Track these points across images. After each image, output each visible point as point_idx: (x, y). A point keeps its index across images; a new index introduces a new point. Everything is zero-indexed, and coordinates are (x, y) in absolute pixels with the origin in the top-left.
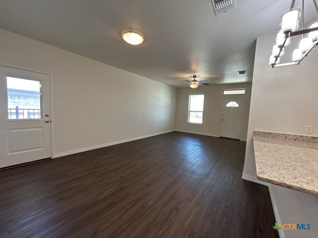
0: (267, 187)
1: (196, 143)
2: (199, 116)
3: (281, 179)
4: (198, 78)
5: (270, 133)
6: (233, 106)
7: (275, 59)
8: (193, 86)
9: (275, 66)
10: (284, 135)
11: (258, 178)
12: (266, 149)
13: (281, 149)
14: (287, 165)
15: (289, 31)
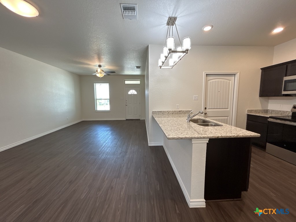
0: (162, 146)
1: (108, 129)
2: (102, 104)
3: (177, 136)
4: (103, 67)
5: (161, 111)
6: (133, 94)
7: (162, 63)
8: (99, 75)
9: (161, 68)
10: (168, 111)
11: (168, 139)
12: (163, 122)
13: (169, 120)
14: (176, 128)
15: (171, 50)
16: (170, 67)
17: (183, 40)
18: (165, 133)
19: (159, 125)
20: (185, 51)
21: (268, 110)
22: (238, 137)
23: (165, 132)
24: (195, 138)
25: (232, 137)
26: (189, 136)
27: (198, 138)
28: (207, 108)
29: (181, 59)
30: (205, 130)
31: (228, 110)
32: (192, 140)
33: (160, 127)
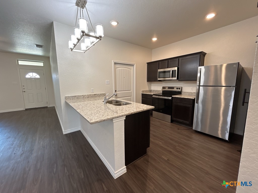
0: (80, 131)
5: (75, 96)
6: (35, 77)
7: (74, 45)
9: (73, 50)
10: (83, 95)
11: (91, 124)
12: (80, 107)
13: (87, 104)
14: (96, 111)
15: (84, 32)
16: (82, 51)
17: (96, 26)
18: (87, 118)
19: (76, 111)
20: (99, 37)
21: (152, 90)
22: (144, 110)
23: (85, 118)
24: (116, 118)
25: (141, 111)
26: (110, 116)
27: (118, 117)
28: (117, 91)
29: (94, 45)
30: (121, 109)
31: (131, 92)
32: (113, 120)
33: (78, 112)
